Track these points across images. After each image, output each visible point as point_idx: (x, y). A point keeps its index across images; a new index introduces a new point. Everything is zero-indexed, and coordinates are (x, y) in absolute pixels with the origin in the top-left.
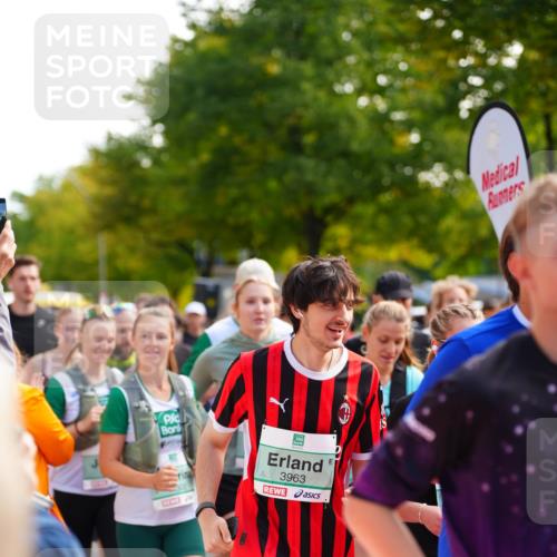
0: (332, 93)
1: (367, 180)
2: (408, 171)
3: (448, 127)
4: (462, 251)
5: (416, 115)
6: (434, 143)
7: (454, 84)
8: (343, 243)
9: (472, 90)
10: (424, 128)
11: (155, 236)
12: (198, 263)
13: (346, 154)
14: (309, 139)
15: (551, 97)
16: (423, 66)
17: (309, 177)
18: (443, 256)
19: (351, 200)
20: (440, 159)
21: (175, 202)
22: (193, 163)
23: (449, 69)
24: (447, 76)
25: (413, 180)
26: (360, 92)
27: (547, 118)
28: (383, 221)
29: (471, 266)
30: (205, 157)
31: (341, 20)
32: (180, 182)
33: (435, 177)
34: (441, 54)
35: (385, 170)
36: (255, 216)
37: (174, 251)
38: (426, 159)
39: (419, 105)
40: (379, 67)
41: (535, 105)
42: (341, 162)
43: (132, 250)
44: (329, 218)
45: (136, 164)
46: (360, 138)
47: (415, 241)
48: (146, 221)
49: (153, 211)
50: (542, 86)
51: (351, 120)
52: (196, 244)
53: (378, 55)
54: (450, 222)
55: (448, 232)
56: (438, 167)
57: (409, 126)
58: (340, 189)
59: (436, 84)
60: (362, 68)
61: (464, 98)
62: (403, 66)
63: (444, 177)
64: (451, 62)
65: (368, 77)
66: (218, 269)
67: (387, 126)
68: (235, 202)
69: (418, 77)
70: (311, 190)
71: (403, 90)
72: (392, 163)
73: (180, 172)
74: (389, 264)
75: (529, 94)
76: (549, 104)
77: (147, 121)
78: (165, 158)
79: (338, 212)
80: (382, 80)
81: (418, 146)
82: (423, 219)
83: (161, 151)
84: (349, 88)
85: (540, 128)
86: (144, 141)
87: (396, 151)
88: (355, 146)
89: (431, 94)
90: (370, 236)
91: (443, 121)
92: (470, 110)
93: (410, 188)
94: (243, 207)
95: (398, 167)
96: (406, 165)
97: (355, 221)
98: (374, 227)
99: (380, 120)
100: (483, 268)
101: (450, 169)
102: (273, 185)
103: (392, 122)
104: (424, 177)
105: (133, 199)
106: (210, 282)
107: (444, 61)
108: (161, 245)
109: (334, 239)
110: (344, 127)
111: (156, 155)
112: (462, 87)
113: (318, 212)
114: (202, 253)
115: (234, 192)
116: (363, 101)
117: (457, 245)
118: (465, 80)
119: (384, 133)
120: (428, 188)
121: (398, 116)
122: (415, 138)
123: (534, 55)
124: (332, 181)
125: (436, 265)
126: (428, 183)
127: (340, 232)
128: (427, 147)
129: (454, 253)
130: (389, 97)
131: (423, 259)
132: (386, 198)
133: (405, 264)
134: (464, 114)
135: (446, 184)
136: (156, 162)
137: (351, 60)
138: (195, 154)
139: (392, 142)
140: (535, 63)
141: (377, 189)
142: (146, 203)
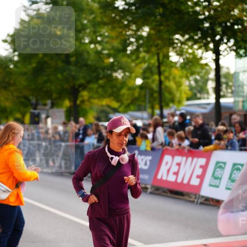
0: (81, 43)
1: (95, 75)
2: (109, 72)
3: (123, 56)
4: (129, 102)
5: (112, 52)
6: (118, 62)
7: (125, 41)
8: (86, 98)
9: (131, 43)
10: (115, 57)
11: (15, 94)
12: (32, 105)
13: (86, 65)
14: (73, 59)
15: (159, 47)
16: (114, 34)
17: (73, 73)
18: (122, 103)
19: (89, 82)
20: (120, 68)
21: (23, 82)
22: (29, 67)
23: (123, 35)
24: (123, 38)
25: (111, 76)
26: (91, 43)
27: (158, 54)
28: (100, 90)
29: (132, 107)
30: (34, 65)
31: (84, 16)
32: (24, 74)
33: (119, 75)
34: (120, 30)
35: (101, 71)
36: (53, 87)
37: (22, 100)
38: (116, 68)
39: (113, 48)
40: (98, 34)
41: (153, 49)
42: (85, 68)
43: (7, 99)
44: (80, 89)
45: (8, 67)
46: (92, 60)
47: (112, 98)
48: (11, 88)
49: (14, 85)
50: (156, 43)
51: (88, 53)
52: (31, 98)
53: (98, 29)
54: (124, 91)
55: (124, 95)
56: (120, 71)
57: (109, 56)
58: (84, 78)
59: (118, 41)
60: (91, 34)
61: (128, 46)
62: (106, 34)
63: (122, 74)
64: (124, 33)
65: (94, 37)
66: (39, 107)
67: (101, 56)
68: (45, 82)
69: (112, 38)
70: (74, 78)
71: (107, 42)
72: (103, 69)
73: (25, 70)
74: (102, 106)
75: (151, 46)
76: (159, 49)
77: (11, 51)
78: (19, 65)
79: (84, 86)
80: (99, 39)
81: (113, 63)
82: (115, 90)
83: (17, 62)
84: (87, 41)
85: (156, 58)
86: (11, 58)
87: (105, 64)
88: (89, 62)
89: (116, 44)
90: (95, 96)
91: (121, 54)
92: (131, 50)
93: (110, 78)
94: (49, 84)
95: (106, 71)
96: (108, 70)
97: (90, 90)
98: (97, 92)
99: (99, 53)
100: (136, 108)
101: (124, 72)
102: (59, 76)
103: (103, 54)
104: (115, 74)
105: (7, 80)
106: (36, 112)
107: (121, 32)
108: (18, 97)
109: (82, 96)
110: (86, 55)
111: (16, 64)
112: (128, 42)
113: (77, 87)
114: (34, 101)
115: (45, 78)
116: (92, 46)
117: (127, 99)
118: (129, 39)
119: (100, 58)
120: (116, 78)
121: (105, 52)
122: (111, 60)
123: (153, 32)
124: (81, 75)
125: (120, 107)
126: (116, 77)
127: (85, 94)
128: (116, 63)
129: (126, 102)
130: (102, 45)
131: (115, 105)
132: (101, 82)
133: (109, 106)
134: (128, 52)
135: (123, 77)
136: (15, 66)
137: (88, 31)
138: (30, 64)
139: (103, 62)
140: (153, 34)
141: (98, 78)
142: (12, 81)
